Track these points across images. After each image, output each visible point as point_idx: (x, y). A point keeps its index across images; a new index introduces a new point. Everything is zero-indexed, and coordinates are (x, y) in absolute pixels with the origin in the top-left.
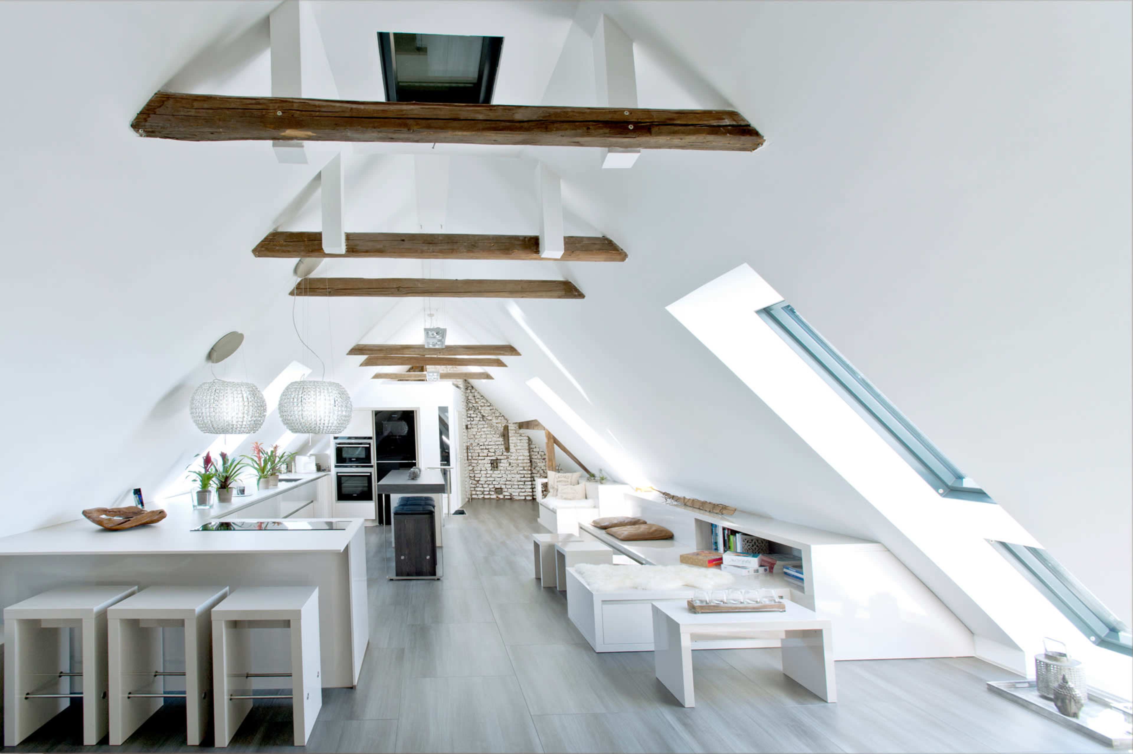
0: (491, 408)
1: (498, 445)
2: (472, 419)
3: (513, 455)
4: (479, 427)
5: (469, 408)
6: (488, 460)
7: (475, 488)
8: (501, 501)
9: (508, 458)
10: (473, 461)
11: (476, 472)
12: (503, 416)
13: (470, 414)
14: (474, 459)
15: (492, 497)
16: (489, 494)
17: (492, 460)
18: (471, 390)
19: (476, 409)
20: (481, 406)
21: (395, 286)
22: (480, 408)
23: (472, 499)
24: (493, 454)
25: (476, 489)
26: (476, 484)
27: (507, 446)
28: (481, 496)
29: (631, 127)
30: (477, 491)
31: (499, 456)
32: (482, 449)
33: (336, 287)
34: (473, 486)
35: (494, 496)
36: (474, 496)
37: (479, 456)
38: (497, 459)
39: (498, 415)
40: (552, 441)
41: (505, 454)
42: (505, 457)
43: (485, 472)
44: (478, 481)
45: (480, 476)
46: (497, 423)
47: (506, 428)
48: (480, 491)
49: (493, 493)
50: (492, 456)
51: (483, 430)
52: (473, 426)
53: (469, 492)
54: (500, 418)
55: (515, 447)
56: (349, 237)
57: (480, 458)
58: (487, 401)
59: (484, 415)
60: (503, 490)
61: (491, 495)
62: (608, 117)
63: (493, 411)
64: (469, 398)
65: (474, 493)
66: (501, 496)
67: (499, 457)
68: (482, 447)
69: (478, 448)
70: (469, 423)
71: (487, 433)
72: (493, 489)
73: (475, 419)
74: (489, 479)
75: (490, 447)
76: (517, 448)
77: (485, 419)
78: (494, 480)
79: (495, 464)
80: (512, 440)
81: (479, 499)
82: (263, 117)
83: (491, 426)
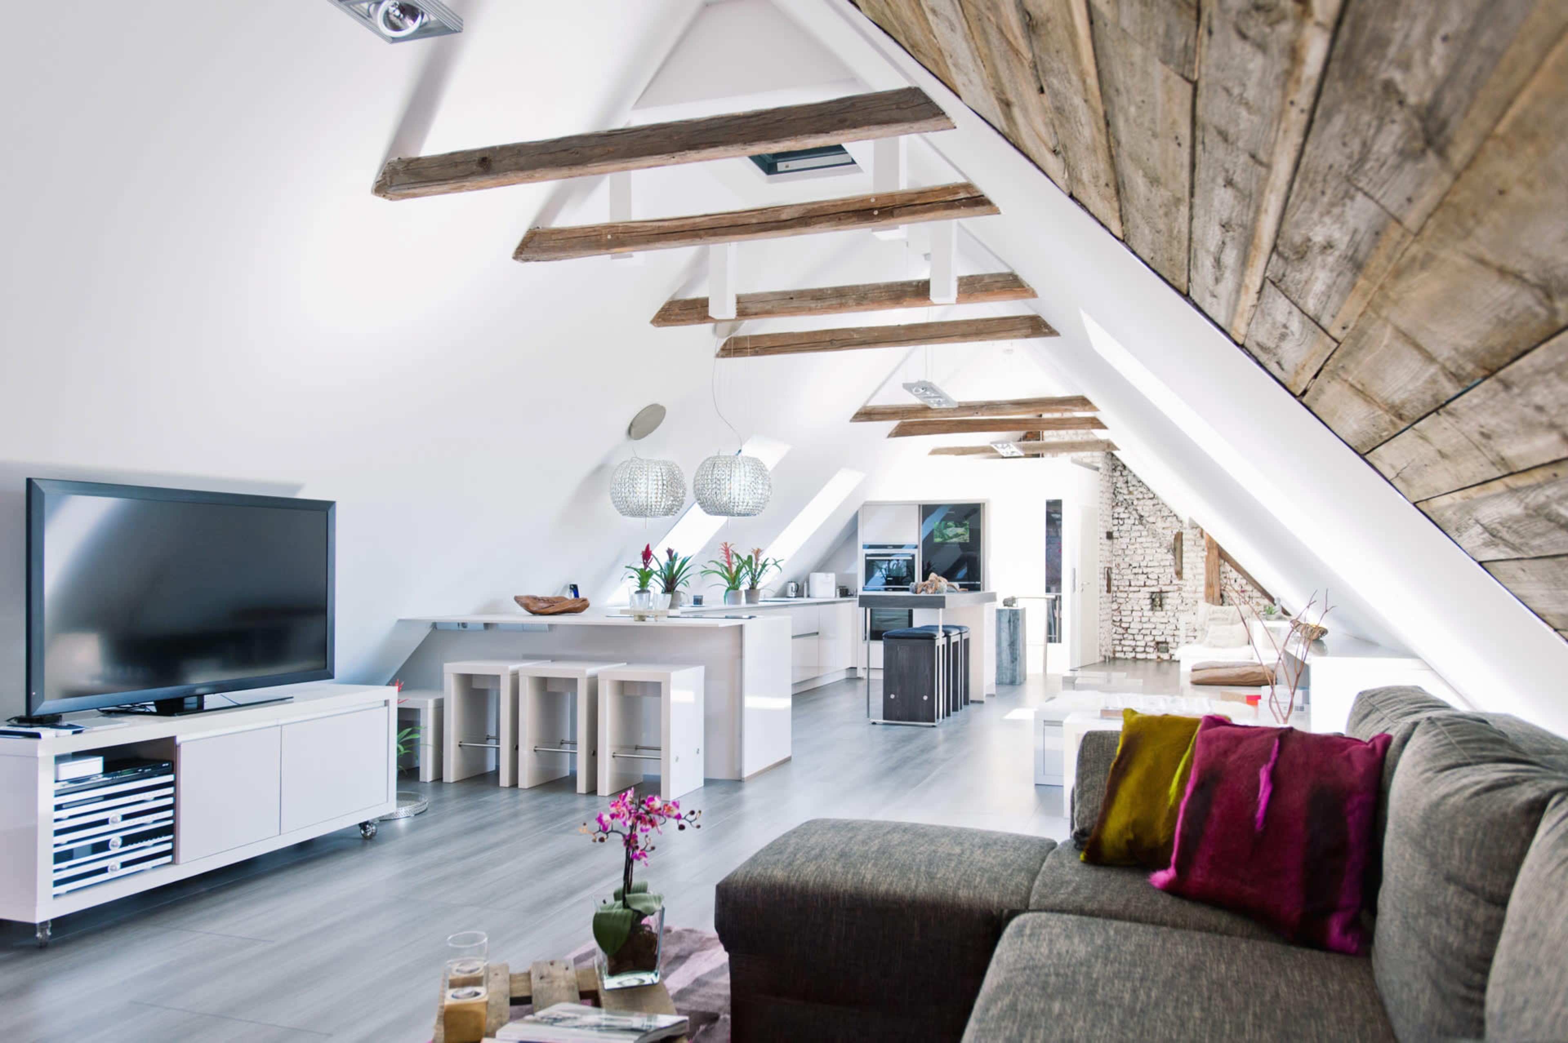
0: (1155, 501)
1: (1164, 566)
2: (1121, 522)
3: (1188, 584)
4: (1132, 535)
5: (1117, 504)
6: (1145, 593)
7: (1121, 640)
8: (1165, 664)
9: (1180, 589)
10: (1119, 594)
11: (1123, 613)
12: (1175, 515)
13: (1119, 514)
14: (1121, 592)
15: (1149, 656)
16: (1145, 651)
17: (1153, 593)
18: (1121, 471)
19: (1128, 505)
20: (1138, 499)
21: (828, 339)
22: (1135, 502)
23: (1115, 659)
24: (1155, 583)
25: (1123, 642)
26: (1123, 634)
27: (1179, 569)
28: (1131, 655)
29: (876, 213)
30: (1124, 646)
31: (1165, 585)
32: (1135, 574)
33: (765, 345)
34: (1120, 637)
35: (1153, 656)
36: (1118, 655)
37: (1130, 585)
38: (1161, 592)
39: (1166, 514)
40: (1216, 552)
41: (1175, 581)
42: (1176, 588)
43: (1140, 614)
44: (1127, 629)
45: (1130, 620)
46: (1164, 528)
47: (1179, 537)
48: (1129, 646)
49: (1151, 650)
50: (1153, 586)
51: (1139, 540)
52: (1122, 534)
53: (1111, 649)
54: (1169, 519)
55: (1192, 569)
56: (739, 300)
57: (1131, 589)
58: (1149, 490)
59: (1142, 514)
60: (1170, 645)
61: (1147, 653)
62: (856, 207)
63: (1158, 507)
64: (1118, 485)
65: (1119, 648)
66: (1165, 656)
67: (1164, 589)
68: (1135, 571)
69: (1129, 571)
70: (1116, 528)
71: (1145, 545)
72: (1153, 644)
73: (1126, 521)
74: (1145, 626)
75: (1149, 570)
76: (1195, 571)
77: (1144, 522)
78: (1155, 628)
79: (1157, 601)
80: (1188, 558)
81: (1126, 659)
82: (598, 241)
83: (1154, 535)
